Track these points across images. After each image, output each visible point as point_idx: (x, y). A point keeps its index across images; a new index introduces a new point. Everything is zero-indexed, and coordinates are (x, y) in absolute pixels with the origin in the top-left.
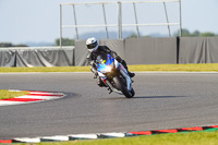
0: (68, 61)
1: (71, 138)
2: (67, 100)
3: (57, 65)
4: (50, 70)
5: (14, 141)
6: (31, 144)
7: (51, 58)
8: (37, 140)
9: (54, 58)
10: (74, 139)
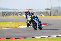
0: (49, 15)
1: (49, 37)
2: (48, 26)
3: (46, 16)
4: (44, 17)
5: (33, 37)
6: (38, 38)
7: (44, 14)
8: (40, 37)
9: (45, 14)
10: (50, 37)
